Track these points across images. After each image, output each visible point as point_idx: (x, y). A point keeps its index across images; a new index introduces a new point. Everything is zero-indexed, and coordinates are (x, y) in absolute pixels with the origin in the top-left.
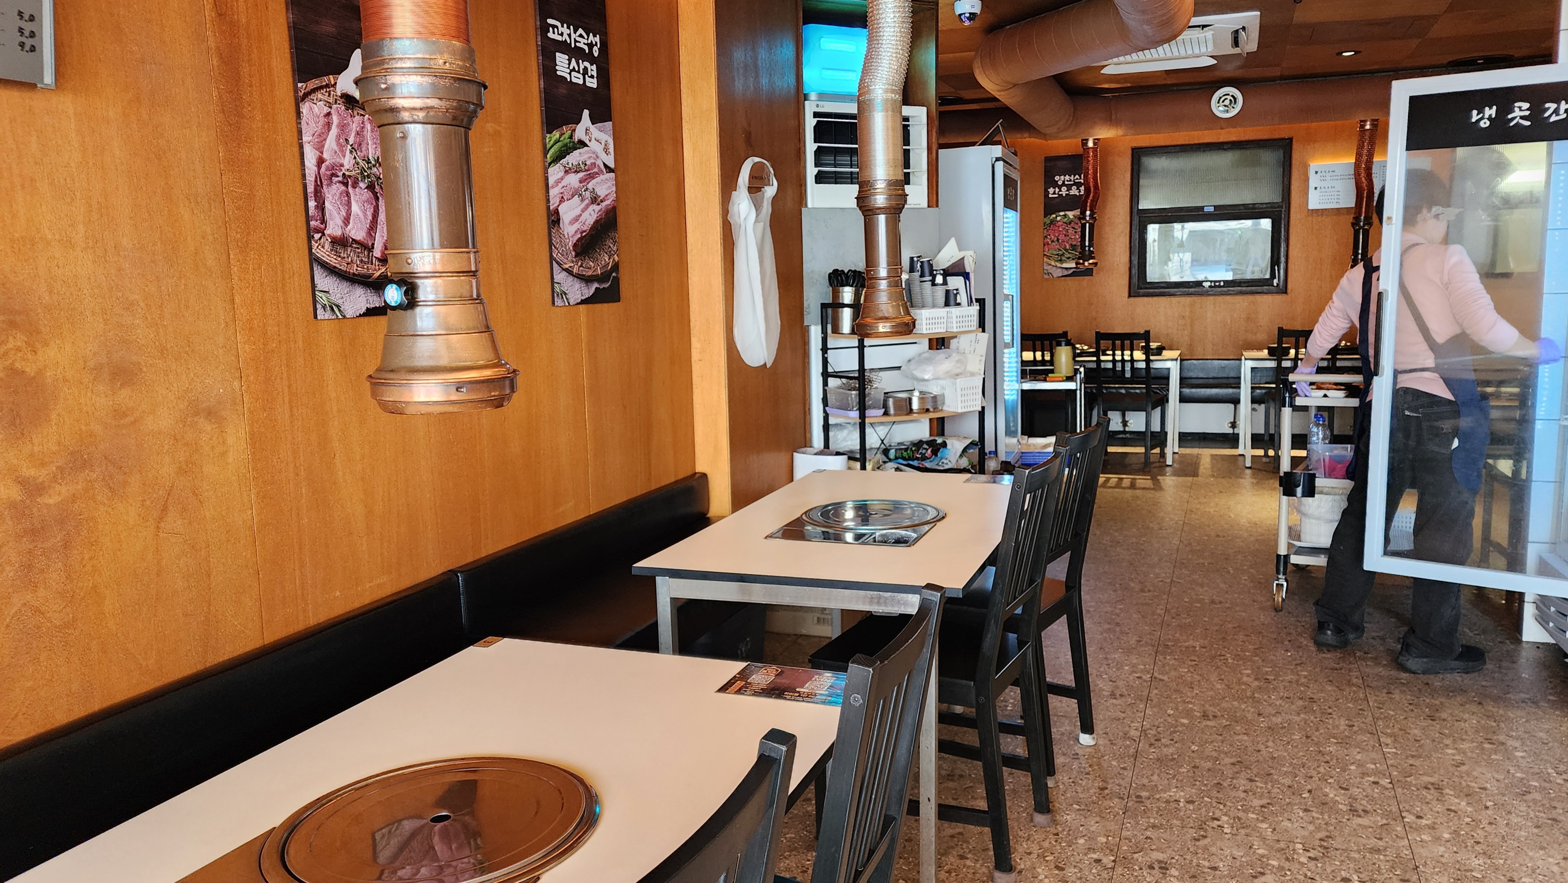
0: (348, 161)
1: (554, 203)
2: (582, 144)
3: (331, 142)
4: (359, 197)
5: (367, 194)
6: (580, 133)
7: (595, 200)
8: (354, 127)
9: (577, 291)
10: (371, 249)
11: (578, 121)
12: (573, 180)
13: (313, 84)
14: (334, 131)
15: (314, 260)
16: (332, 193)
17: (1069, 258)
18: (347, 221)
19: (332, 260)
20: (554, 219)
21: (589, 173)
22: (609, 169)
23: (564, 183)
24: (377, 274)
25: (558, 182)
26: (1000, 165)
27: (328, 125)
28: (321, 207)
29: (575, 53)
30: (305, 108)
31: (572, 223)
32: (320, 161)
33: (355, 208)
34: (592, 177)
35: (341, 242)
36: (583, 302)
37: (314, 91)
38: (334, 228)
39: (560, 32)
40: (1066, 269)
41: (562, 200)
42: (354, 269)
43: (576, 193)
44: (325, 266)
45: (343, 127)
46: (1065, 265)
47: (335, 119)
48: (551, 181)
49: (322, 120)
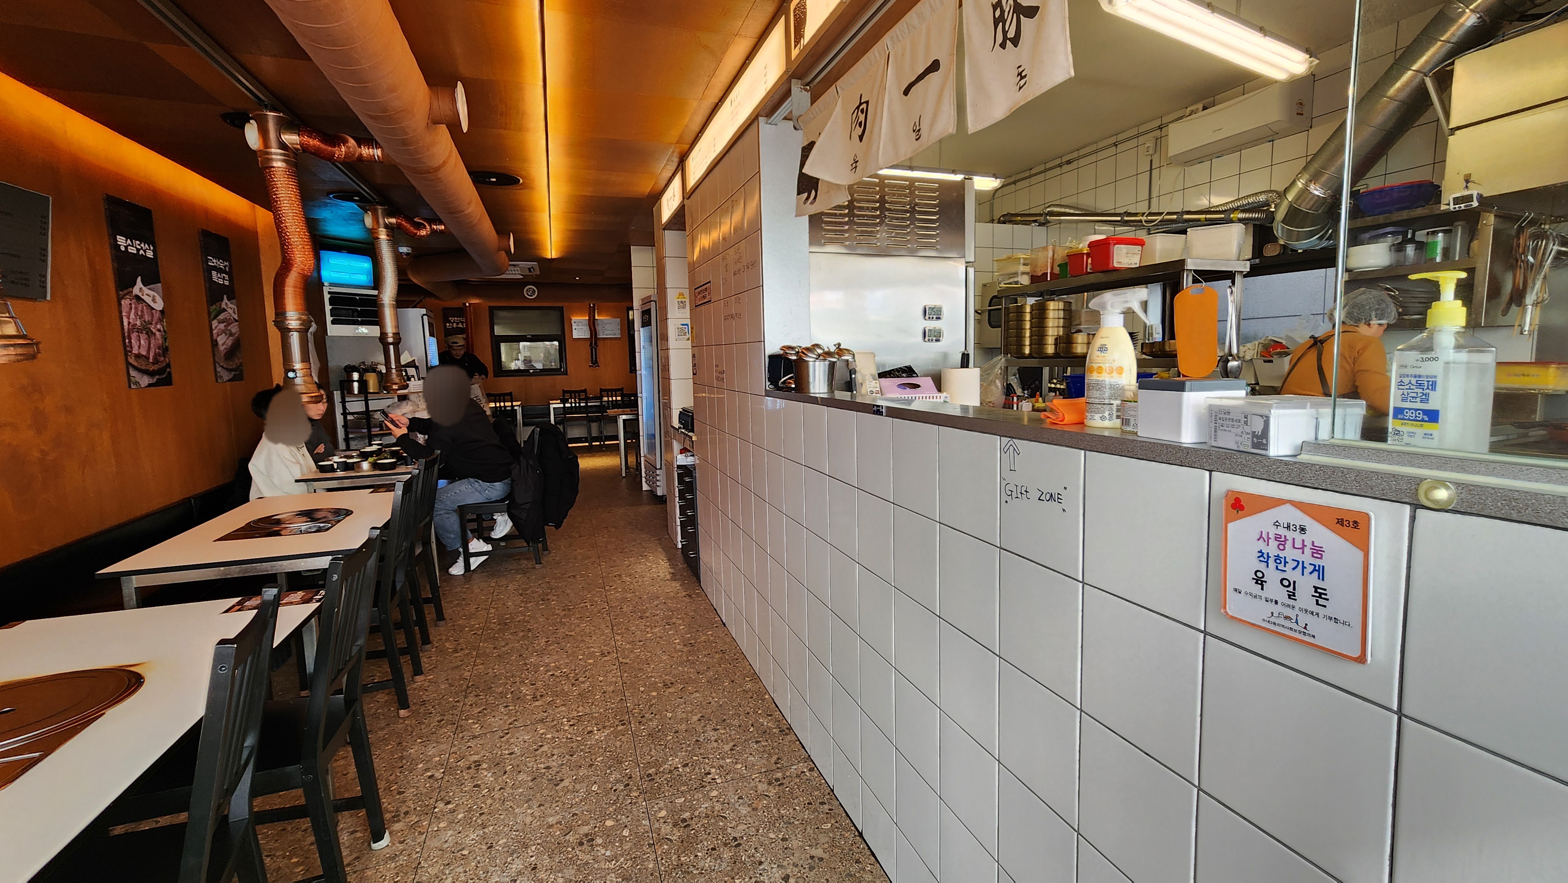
0: (138, 323)
1: (215, 336)
2: (225, 310)
3: (132, 315)
4: (143, 337)
5: (146, 336)
6: (223, 306)
7: (231, 334)
8: (140, 308)
9: (226, 376)
10: (148, 358)
11: (222, 300)
12: (222, 326)
13: (126, 291)
14: (133, 311)
15: (128, 364)
16: (134, 336)
18: (139, 347)
19: (135, 364)
20: (215, 344)
21: (228, 322)
22: (236, 321)
23: (218, 328)
24: (151, 369)
25: (216, 327)
26: (425, 318)
27: (131, 308)
28: (130, 342)
29: (219, 270)
30: (123, 302)
31: (223, 345)
32: (129, 323)
33: (142, 342)
34: (230, 324)
35: (138, 356)
36: (229, 380)
37: (125, 295)
38: (135, 351)
39: (213, 262)
41: (218, 336)
42: (144, 368)
43: (223, 332)
44: (133, 366)
45: (136, 308)
47: (133, 306)
48: (213, 327)
49: (129, 306)
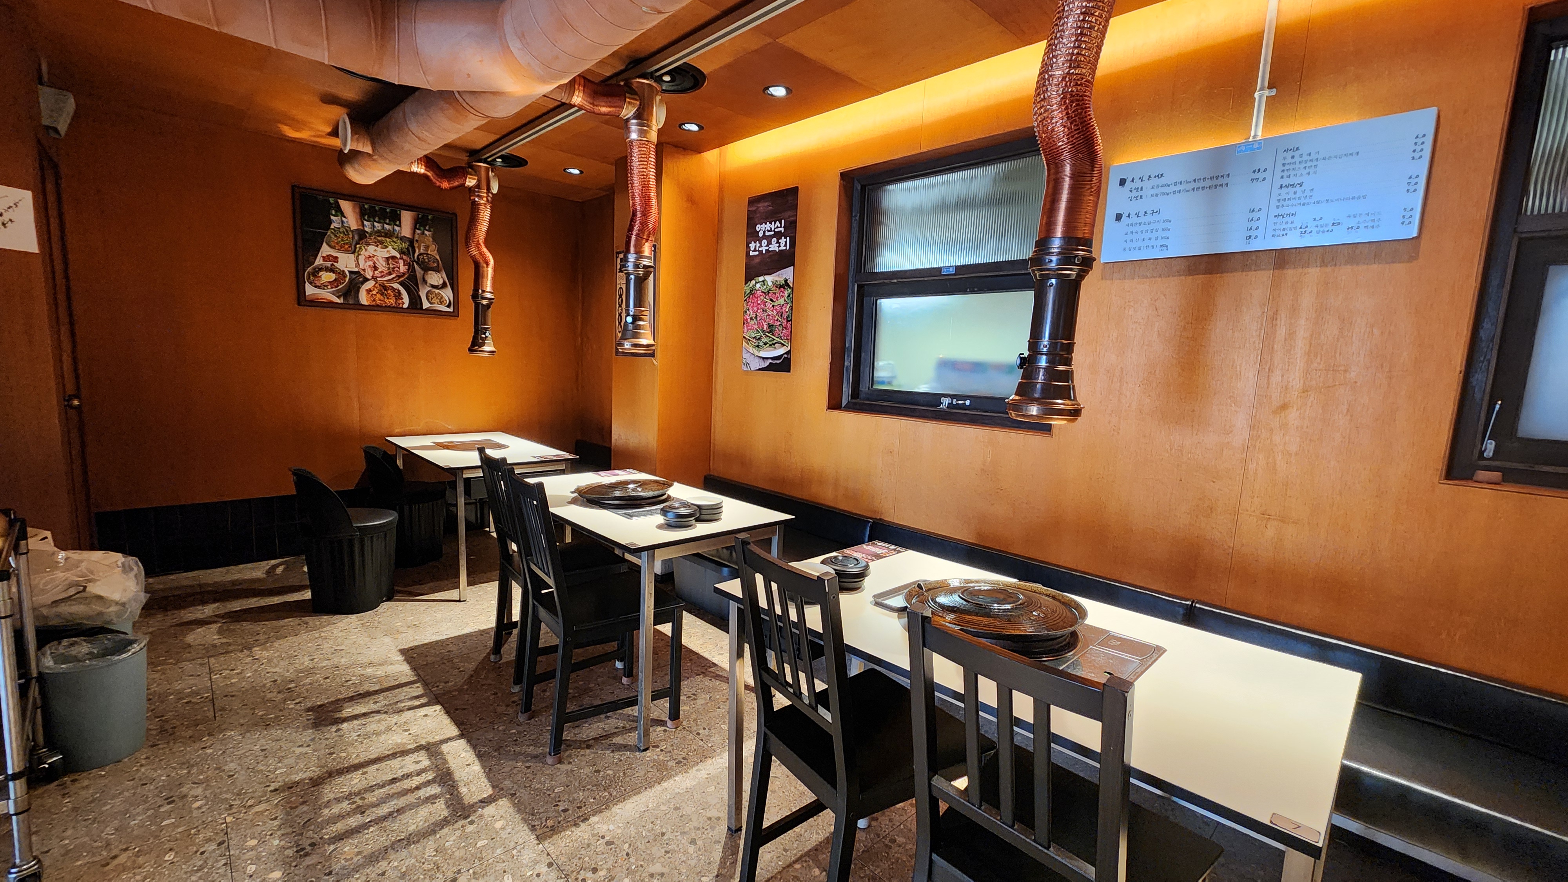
17: (765, 344)
40: (764, 358)
46: (763, 354)
